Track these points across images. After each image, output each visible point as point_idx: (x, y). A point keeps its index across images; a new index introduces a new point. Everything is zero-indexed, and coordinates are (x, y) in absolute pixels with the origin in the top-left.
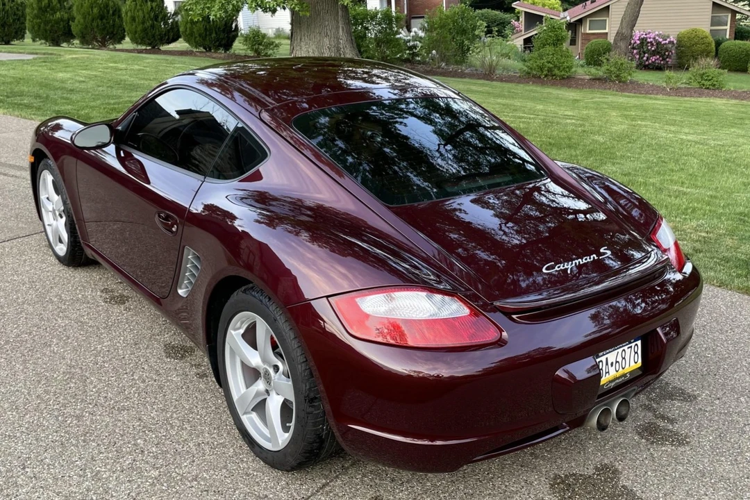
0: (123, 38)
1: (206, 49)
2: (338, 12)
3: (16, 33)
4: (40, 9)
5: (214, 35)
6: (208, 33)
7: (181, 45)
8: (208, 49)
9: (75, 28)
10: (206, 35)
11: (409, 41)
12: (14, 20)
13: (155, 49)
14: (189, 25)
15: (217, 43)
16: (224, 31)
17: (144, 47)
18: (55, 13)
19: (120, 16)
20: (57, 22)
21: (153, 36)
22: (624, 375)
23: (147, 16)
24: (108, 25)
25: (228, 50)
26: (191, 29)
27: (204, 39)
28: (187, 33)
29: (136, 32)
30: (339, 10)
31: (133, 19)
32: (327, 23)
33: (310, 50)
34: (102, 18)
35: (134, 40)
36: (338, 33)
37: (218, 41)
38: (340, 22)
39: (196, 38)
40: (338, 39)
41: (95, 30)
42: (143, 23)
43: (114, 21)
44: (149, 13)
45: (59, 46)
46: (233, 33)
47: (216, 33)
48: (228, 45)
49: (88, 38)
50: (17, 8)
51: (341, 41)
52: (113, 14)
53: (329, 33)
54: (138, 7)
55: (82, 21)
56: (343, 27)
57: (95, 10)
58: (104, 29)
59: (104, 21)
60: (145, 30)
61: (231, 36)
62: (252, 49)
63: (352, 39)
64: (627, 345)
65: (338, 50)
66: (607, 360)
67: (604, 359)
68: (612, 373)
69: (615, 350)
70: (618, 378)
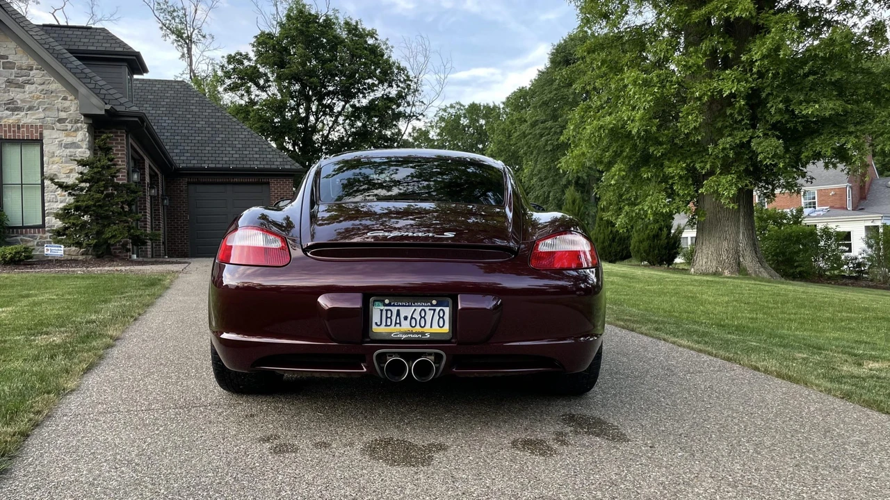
2: (739, 220)
8: (652, 264)
10: (650, 251)
15: (661, 260)
16: (666, 248)
21: (610, 253)
22: (423, 334)
23: (607, 238)
25: (670, 264)
26: (639, 247)
30: (741, 217)
32: (727, 229)
33: (709, 252)
36: (738, 237)
38: (741, 228)
39: (642, 254)
40: (737, 242)
42: (603, 243)
44: (608, 236)
47: (659, 250)
48: (670, 261)
51: (741, 245)
53: (728, 237)
54: (601, 231)
56: (743, 233)
60: (603, 249)
62: (687, 262)
63: (754, 244)
64: (429, 306)
65: (737, 252)
66: (398, 311)
67: (394, 309)
68: (405, 326)
69: (411, 306)
70: (413, 334)
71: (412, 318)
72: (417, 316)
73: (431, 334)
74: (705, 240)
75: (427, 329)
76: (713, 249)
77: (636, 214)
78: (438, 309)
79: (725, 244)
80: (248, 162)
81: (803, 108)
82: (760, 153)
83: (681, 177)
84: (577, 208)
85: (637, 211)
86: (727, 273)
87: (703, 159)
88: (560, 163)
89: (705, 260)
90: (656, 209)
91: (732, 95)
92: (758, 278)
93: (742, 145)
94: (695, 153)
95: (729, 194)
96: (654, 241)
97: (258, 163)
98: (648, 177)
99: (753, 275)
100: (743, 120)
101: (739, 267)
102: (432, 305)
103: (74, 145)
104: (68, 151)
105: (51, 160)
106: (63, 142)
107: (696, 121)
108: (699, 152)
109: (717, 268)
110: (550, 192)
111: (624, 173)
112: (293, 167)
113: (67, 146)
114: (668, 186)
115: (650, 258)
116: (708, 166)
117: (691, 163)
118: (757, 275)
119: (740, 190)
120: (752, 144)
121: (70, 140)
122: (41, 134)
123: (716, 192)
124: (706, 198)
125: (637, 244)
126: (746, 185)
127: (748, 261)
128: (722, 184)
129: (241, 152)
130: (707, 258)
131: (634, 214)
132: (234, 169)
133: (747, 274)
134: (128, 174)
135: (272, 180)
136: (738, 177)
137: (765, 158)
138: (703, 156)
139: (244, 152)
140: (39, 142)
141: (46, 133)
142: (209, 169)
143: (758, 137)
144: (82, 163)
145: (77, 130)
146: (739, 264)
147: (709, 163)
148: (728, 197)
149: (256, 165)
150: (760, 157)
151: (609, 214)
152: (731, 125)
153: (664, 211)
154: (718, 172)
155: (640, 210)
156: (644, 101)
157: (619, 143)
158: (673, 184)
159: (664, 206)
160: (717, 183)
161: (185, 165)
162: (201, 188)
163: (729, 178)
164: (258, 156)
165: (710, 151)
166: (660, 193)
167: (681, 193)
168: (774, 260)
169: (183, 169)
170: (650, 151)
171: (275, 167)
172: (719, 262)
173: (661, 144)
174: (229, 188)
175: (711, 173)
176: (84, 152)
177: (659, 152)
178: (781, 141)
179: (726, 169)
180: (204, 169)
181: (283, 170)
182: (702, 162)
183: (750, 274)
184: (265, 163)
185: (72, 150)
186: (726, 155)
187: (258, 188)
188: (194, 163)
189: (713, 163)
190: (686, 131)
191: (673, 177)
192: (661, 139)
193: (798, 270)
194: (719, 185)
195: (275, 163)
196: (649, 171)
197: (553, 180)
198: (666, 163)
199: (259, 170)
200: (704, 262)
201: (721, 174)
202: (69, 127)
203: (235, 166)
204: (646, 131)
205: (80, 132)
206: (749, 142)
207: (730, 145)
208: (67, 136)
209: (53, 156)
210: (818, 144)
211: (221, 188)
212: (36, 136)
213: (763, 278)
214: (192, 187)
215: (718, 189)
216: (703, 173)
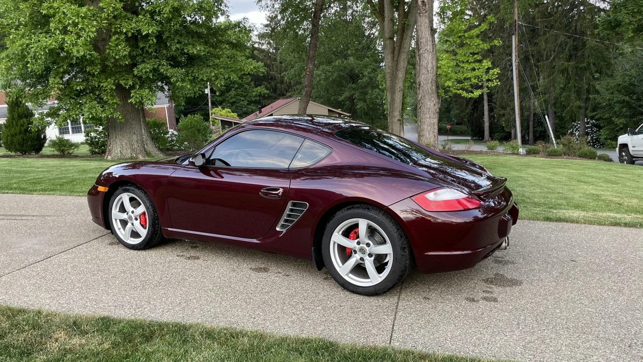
1: (22, 153)
2: (140, 120)
5: (29, 143)
6: (25, 142)
8: (24, 153)
10: (24, 143)
11: (169, 137)
14: (9, 138)
15: (32, 148)
25: (40, 152)
27: (22, 146)
28: (9, 143)
30: (141, 118)
32: (134, 126)
33: (123, 143)
36: (142, 132)
37: (33, 146)
38: (142, 125)
39: (15, 146)
40: (142, 136)
46: (43, 141)
51: (144, 137)
53: (136, 132)
56: (144, 128)
61: (42, 143)
65: (143, 142)
74: (118, 135)
76: (126, 141)
79: (135, 137)
81: (190, 49)
86: (141, 157)
89: (119, 149)
91: (148, 35)
94: (117, 72)
98: (80, 89)
100: (152, 52)
101: (145, 152)
107: (125, 50)
108: (120, 72)
109: (131, 154)
117: (116, 79)
120: (162, 70)
123: (140, 101)
127: (150, 148)
128: (145, 97)
130: (121, 148)
137: (177, 81)
138: (123, 76)
143: (163, 65)
146: (145, 150)
147: (131, 80)
152: (141, 55)
154: (138, 87)
156: (89, 32)
160: (141, 96)
163: (147, 92)
165: (135, 73)
172: (133, 150)
175: (132, 87)
179: (141, 85)
182: (124, 79)
186: (148, 76)
189: (133, 80)
190: (117, 57)
200: (119, 151)
204: (89, 54)
207: (150, 70)
215: (143, 101)
216: (127, 88)
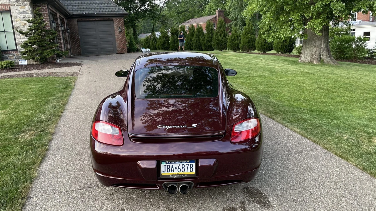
0: (255, 49)
3: (224, 47)
4: (231, 40)
5: (284, 48)
6: (282, 47)
7: (273, 52)
8: (282, 53)
9: (240, 46)
10: (282, 48)
12: (224, 44)
13: (264, 53)
15: (286, 51)
16: (288, 46)
17: (261, 52)
18: (236, 41)
19: (255, 42)
20: (236, 44)
21: (264, 48)
22: (184, 175)
23: (263, 41)
24: (250, 45)
25: (290, 53)
26: (277, 46)
27: (281, 49)
29: (258, 47)
31: (258, 42)
32: (316, 42)
34: (249, 42)
35: (258, 50)
36: (321, 46)
38: (322, 42)
39: (278, 49)
40: (320, 49)
41: (246, 46)
42: (261, 44)
43: (253, 43)
45: (236, 52)
47: (286, 47)
48: (290, 51)
49: (244, 49)
50: (226, 40)
51: (322, 49)
52: (253, 41)
53: (317, 46)
55: (243, 43)
56: (323, 44)
57: (247, 40)
58: (249, 46)
59: (250, 43)
60: (261, 46)
62: (298, 53)
63: (328, 49)
64: (186, 163)
65: (320, 53)
66: (172, 165)
67: (171, 165)
68: (176, 172)
69: (178, 163)
70: (179, 175)
71: (178, 168)
72: (181, 167)
73: (187, 175)
74: (307, 47)
75: (185, 173)
76: (309, 52)
77: (277, 37)
78: (190, 164)
79: (315, 49)
80: (103, 11)
82: (334, 10)
83: (297, 20)
84: (250, 28)
85: (277, 35)
86: (315, 63)
87: (308, 12)
88: (243, 13)
90: (286, 35)
92: (328, 65)
93: (326, 5)
95: (318, 29)
96: (284, 43)
97: (107, 11)
98: (283, 20)
99: (326, 63)
101: (320, 59)
102: (187, 163)
103: (24, 12)
104: (22, 15)
105: (16, 20)
106: (20, 11)
108: (307, 8)
109: (311, 60)
110: (238, 15)
111: (272, 18)
112: (123, 12)
113: (22, 13)
114: (292, 24)
115: (282, 50)
116: (310, 15)
117: (302, 13)
118: (328, 63)
119: (323, 26)
120: (331, 5)
121: (22, 10)
122: (10, 8)
123: (313, 27)
124: (308, 30)
125: (276, 44)
126: (327, 24)
127: (325, 57)
128: (316, 24)
129: (99, 6)
130: (307, 55)
131: (276, 37)
132: (97, 14)
133: (324, 63)
134: (50, 24)
135: (114, 19)
136: (324, 20)
138: (308, 10)
139: (101, 6)
140: (9, 11)
141: (12, 7)
142: (86, 14)
143: (334, 1)
144: (29, 21)
145: (25, 5)
146: (320, 58)
147: (310, 13)
148: (318, 30)
149: (107, 12)
150: (334, 12)
151: (264, 36)
153: (289, 36)
154: (314, 18)
155: (278, 35)
157: (270, 4)
158: (294, 23)
159: (289, 34)
160: (313, 23)
161: (75, 13)
162: (83, 23)
163: (319, 21)
164: (107, 7)
165: (312, 8)
166: (288, 27)
167: (297, 27)
168: (335, 52)
169: (74, 15)
170: (284, 8)
171: (115, 12)
172: (312, 57)
173: (289, 5)
174: (96, 23)
175: (311, 18)
176: (30, 16)
177: (288, 9)
178: (344, 4)
179: (318, 17)
180: (83, 15)
181: (119, 14)
182: (308, 13)
183: (325, 63)
184: (111, 11)
185: (24, 15)
186: (319, 10)
187: (108, 22)
188: (79, 12)
189: (312, 13)
191: (294, 20)
192: (289, 3)
193: (346, 56)
194: (314, 24)
195: (115, 11)
196: (283, 17)
197: (240, 9)
198: (291, 13)
199: (108, 14)
200: (305, 57)
201: (315, 19)
202: (21, 4)
203: (97, 13)
205: (27, 6)
206: (329, 4)
207: (321, 6)
208: (21, 8)
209: (16, 18)
210: (360, 5)
211: (92, 23)
212: (7, 9)
213: (330, 64)
214: (79, 23)
215: (313, 26)
216: (308, 18)
